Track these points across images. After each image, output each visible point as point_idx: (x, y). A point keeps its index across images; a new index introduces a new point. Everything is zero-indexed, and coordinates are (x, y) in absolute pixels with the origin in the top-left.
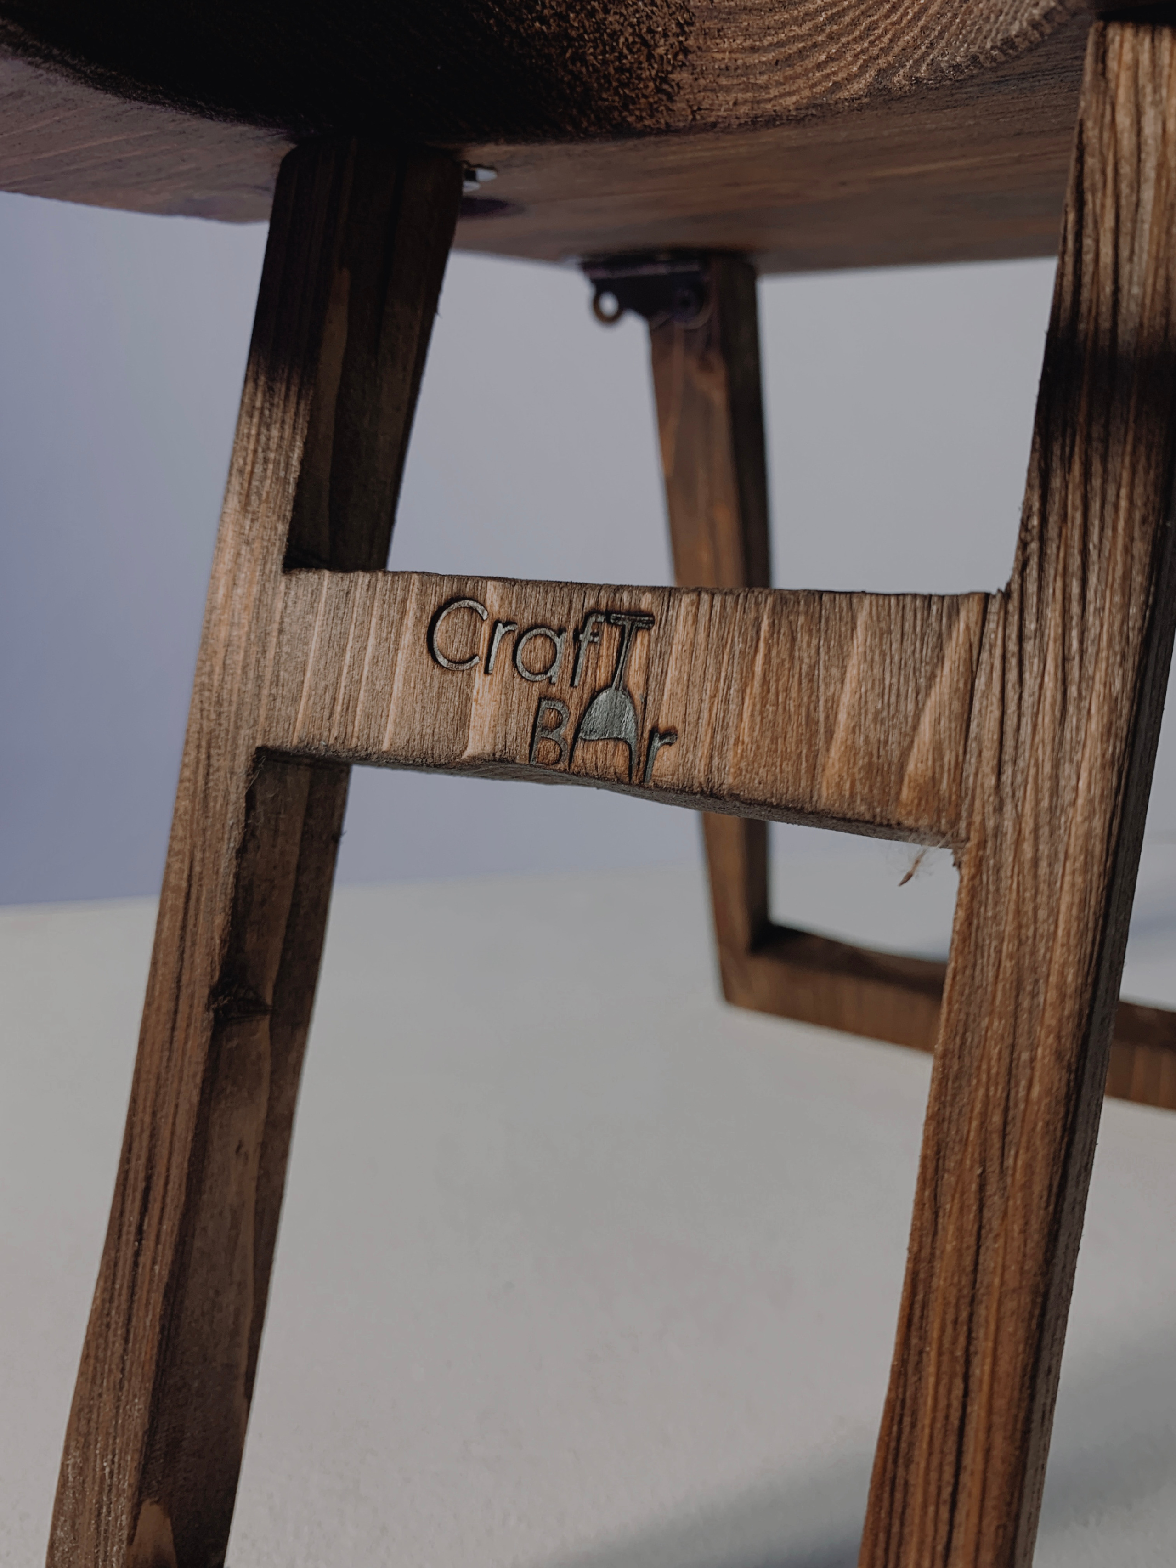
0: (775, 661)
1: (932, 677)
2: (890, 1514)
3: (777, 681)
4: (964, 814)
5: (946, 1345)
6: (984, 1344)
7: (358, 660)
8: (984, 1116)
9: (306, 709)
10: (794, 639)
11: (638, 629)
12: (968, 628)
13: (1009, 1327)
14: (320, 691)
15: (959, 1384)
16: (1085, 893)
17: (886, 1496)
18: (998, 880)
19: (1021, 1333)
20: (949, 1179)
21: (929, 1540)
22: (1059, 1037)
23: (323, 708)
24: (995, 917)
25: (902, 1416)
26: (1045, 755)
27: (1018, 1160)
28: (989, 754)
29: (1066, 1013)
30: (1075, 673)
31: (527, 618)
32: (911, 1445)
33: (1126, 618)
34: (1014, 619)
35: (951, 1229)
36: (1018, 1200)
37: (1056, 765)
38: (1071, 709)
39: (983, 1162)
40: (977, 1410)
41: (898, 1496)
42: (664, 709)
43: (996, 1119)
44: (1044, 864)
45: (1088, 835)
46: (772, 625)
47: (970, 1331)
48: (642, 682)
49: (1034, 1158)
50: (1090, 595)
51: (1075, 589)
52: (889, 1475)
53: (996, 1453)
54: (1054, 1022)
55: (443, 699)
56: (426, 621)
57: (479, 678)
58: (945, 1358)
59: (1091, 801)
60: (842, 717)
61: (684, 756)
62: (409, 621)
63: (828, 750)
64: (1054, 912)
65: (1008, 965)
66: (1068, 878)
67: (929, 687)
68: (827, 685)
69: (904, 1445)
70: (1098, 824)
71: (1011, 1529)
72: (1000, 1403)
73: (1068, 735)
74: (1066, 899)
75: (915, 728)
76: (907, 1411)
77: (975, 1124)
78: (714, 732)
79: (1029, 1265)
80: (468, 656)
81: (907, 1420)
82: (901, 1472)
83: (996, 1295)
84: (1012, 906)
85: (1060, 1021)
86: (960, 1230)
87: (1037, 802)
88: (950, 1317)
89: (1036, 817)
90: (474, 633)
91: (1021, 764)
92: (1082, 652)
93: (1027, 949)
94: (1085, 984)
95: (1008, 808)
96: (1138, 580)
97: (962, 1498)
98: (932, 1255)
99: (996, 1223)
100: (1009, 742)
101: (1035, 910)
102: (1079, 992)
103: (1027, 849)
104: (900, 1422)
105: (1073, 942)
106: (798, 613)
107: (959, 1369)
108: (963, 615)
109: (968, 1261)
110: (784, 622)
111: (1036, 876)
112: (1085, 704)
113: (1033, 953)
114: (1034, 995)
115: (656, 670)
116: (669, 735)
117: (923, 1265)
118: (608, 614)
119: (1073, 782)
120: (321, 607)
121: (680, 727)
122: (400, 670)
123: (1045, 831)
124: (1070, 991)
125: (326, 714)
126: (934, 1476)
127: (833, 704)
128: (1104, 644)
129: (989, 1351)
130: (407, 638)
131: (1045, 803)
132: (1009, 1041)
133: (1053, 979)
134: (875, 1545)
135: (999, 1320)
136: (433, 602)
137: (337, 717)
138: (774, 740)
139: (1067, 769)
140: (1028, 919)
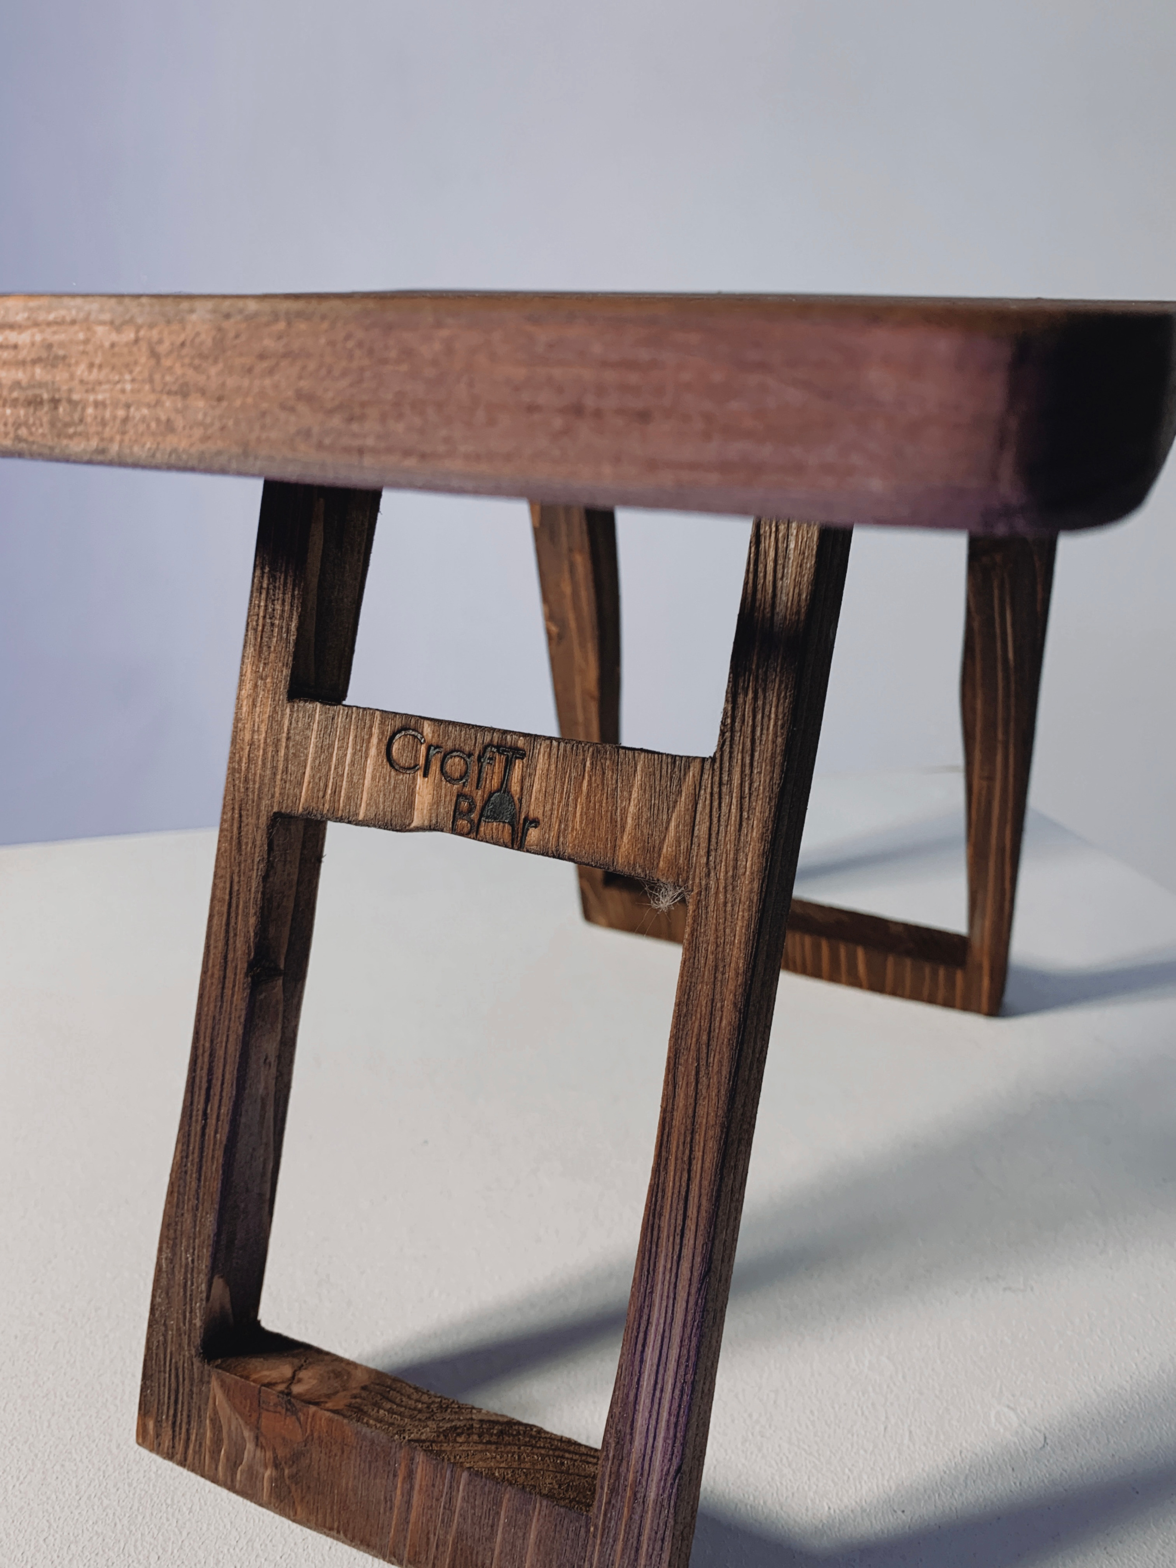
0: (594, 785)
1: (676, 802)
2: (651, 1243)
3: (595, 796)
4: (691, 877)
5: (680, 1155)
6: (698, 1154)
7: (341, 761)
8: (699, 1035)
9: (307, 791)
10: (604, 773)
11: (516, 758)
12: (694, 776)
13: (710, 1144)
14: (317, 780)
15: (685, 1175)
17: (649, 1234)
18: (707, 913)
19: (716, 1147)
20: (681, 1069)
21: (670, 1254)
22: (735, 995)
23: (318, 791)
24: (705, 932)
25: (657, 1192)
26: (730, 847)
27: (714, 1059)
28: (704, 845)
29: (739, 983)
30: (746, 804)
31: (450, 745)
32: (662, 1207)
33: (772, 779)
34: (717, 773)
35: (682, 1095)
36: (714, 1080)
37: (737, 851)
38: (744, 824)
39: (698, 1060)
40: (695, 1187)
41: (655, 1233)
42: (532, 807)
43: (705, 1038)
44: (729, 905)
45: (751, 891)
46: (592, 764)
47: (691, 1147)
48: (518, 789)
49: (722, 1058)
50: (755, 764)
51: (748, 760)
52: (650, 1222)
53: (703, 1208)
54: (733, 988)
55: (397, 791)
56: (385, 741)
57: (420, 780)
58: (679, 1162)
59: (752, 873)
60: (629, 820)
61: (543, 836)
62: (374, 740)
63: (622, 838)
64: (733, 930)
65: (711, 957)
66: (741, 913)
67: (674, 807)
68: (621, 803)
69: (658, 1208)
70: (756, 885)
71: (710, 1245)
72: (705, 1183)
73: (742, 838)
74: (740, 923)
75: (667, 828)
76: (660, 1190)
77: (694, 1040)
78: (560, 822)
79: (720, 1112)
80: (412, 765)
81: (660, 1194)
82: (657, 1220)
83: (704, 1128)
84: (714, 926)
85: (736, 986)
86: (686, 1095)
87: (726, 872)
88: (682, 1140)
89: (726, 880)
90: (416, 751)
91: (719, 852)
92: (750, 794)
93: (720, 949)
94: (748, 968)
95: (712, 874)
96: (779, 759)
97: (687, 1232)
98: (673, 1108)
99: (704, 1091)
100: (714, 840)
101: (725, 928)
102: (745, 973)
103: (721, 896)
104: (656, 1196)
105: (742, 946)
106: (606, 759)
107: (686, 1167)
108: (691, 769)
109: (690, 1111)
110: (599, 763)
111: (725, 911)
112: (751, 822)
113: (724, 951)
114: (723, 973)
115: (527, 784)
116: (536, 823)
117: (668, 1115)
118: (498, 747)
119: (744, 863)
120: (315, 726)
121: (540, 817)
122: (369, 771)
123: (730, 887)
124: (741, 971)
125: (321, 794)
126: (673, 1221)
127: (625, 811)
128: (761, 791)
129: (700, 1157)
130: (373, 751)
131: (730, 873)
132: (711, 997)
133: (732, 965)
134: (643, 1259)
135: (705, 1141)
136: (389, 730)
137: (328, 797)
138: (593, 830)
139: (741, 856)
140: (721, 933)
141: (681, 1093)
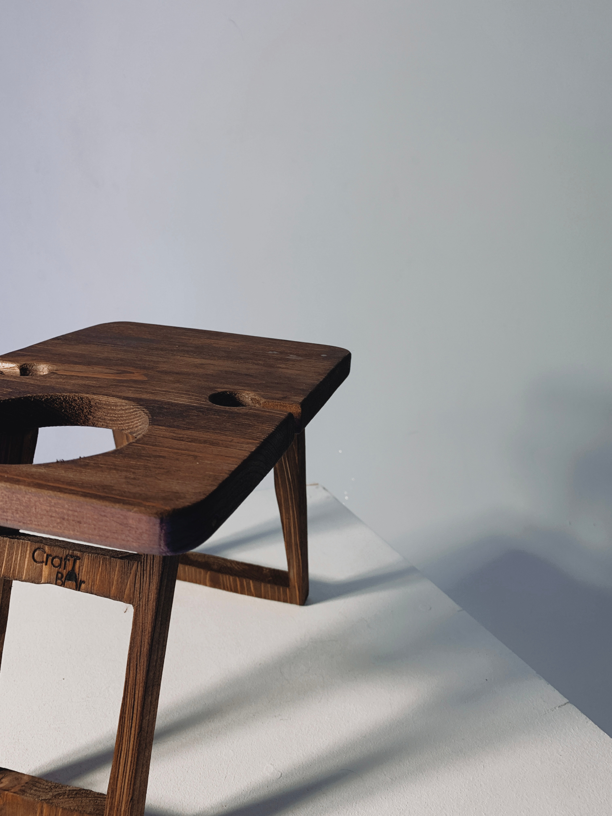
0: (103, 570)
1: (130, 576)
2: (122, 723)
3: (103, 573)
4: (134, 601)
5: (131, 693)
6: (137, 692)
7: (16, 559)
8: (137, 653)
9: (4, 569)
10: (106, 566)
11: (77, 559)
12: (135, 568)
13: (141, 689)
14: (8, 566)
15: (133, 699)
16: (152, 615)
17: (122, 720)
18: (139, 613)
19: (142, 690)
20: (132, 664)
21: (128, 726)
22: (148, 640)
23: (8, 569)
24: (139, 619)
25: (124, 706)
26: (147, 591)
27: (142, 660)
28: (138, 590)
29: (149, 636)
30: (151, 577)
31: (54, 554)
32: (126, 711)
33: (159, 569)
34: (142, 566)
35: (132, 673)
36: (142, 667)
37: (149, 592)
38: (151, 584)
39: (137, 662)
40: (136, 703)
41: (124, 719)
42: (83, 577)
43: (139, 654)
44: (146, 610)
45: (153, 606)
46: (102, 562)
47: (135, 690)
48: (78, 570)
49: (144, 660)
50: (154, 564)
51: (152, 563)
52: (122, 716)
53: (139, 710)
54: (147, 637)
55: (36, 570)
56: (32, 552)
57: (44, 566)
58: (131, 695)
59: (153, 600)
60: (115, 582)
61: (86, 586)
62: (28, 552)
63: (112, 588)
64: (148, 619)
65: (141, 627)
66: (150, 613)
67: (129, 578)
68: (112, 576)
69: (124, 711)
70: (154, 604)
71: (141, 722)
72: (139, 702)
73: (150, 588)
74: (149, 616)
75: (127, 585)
76: (125, 705)
77: (136, 655)
78: (92, 582)
79: (144, 678)
80: (42, 561)
81: (125, 706)
82: (124, 715)
83: (139, 683)
84: (141, 617)
85: (148, 637)
86: (133, 673)
87: (145, 599)
88: (132, 688)
89: (145, 602)
90: (43, 557)
91: (143, 593)
92: (153, 574)
93: (144, 625)
94: (152, 631)
95: (141, 600)
96: (161, 562)
97: (134, 718)
98: (129, 678)
99: (139, 671)
100: (141, 589)
101: (145, 618)
102: (151, 632)
103: (144, 607)
104: (124, 707)
105: (150, 624)
106: (107, 561)
107: (133, 697)
108: (134, 565)
109: (134, 678)
110: (105, 562)
111: (145, 613)
112: (153, 583)
113: (145, 626)
114: (145, 633)
115: (81, 568)
116: (84, 582)
117: (128, 680)
118: (71, 555)
119: (151, 597)
120: (7, 546)
121: (86, 580)
122: (26, 562)
123: (146, 605)
124: (150, 632)
125: (9, 571)
126: (129, 715)
127: (113, 579)
128: (156, 573)
129: (138, 693)
130: (28, 556)
131: (147, 600)
132: (141, 641)
133: (147, 630)
134: (120, 728)
135: (139, 687)
136: (33, 549)
137: (11, 572)
138: (103, 585)
139: (150, 594)
140: (144, 620)
141: (131, 672)
